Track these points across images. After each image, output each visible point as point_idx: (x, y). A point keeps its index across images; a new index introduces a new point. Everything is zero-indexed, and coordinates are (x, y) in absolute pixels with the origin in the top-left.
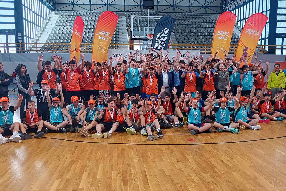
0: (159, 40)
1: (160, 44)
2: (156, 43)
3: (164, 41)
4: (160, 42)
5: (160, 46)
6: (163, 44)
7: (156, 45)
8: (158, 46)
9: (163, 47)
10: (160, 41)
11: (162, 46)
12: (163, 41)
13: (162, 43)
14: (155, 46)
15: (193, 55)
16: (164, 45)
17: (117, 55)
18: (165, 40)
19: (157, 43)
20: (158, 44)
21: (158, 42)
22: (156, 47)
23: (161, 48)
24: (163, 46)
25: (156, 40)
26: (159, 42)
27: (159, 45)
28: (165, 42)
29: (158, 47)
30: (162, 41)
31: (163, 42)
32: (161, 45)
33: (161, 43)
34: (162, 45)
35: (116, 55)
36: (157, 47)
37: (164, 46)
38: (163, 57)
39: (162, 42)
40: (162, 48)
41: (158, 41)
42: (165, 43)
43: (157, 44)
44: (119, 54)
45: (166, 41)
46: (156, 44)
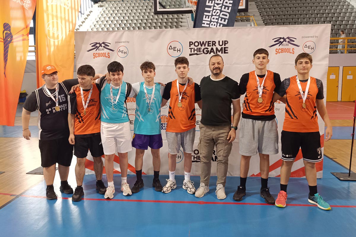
0: (213, 5)
1: (216, 15)
2: (205, 14)
3: (228, 5)
4: (216, 10)
5: (217, 21)
6: (223, 15)
7: (207, 19)
8: (211, 21)
9: (225, 21)
10: (217, 7)
11: (222, 18)
12: (223, 7)
13: (221, 11)
14: (203, 22)
15: (310, 39)
16: (227, 17)
17: (98, 45)
18: (230, 3)
19: (209, 12)
20: (210, 14)
21: (211, 9)
22: (206, 22)
23: (218, 24)
24: (223, 20)
25: (207, 4)
26: (213, 9)
27: (213, 17)
28: (228, 9)
29: (212, 23)
30: (221, 5)
31: (225, 8)
32: (218, 17)
33: (218, 13)
34: (221, 16)
35: (96, 46)
36: (209, 23)
37: (225, 19)
38: (223, 46)
39: (221, 7)
40: (220, 24)
41: (210, 7)
42: (229, 11)
43: (209, 16)
44: (103, 43)
45: (231, 5)
46: (206, 16)
